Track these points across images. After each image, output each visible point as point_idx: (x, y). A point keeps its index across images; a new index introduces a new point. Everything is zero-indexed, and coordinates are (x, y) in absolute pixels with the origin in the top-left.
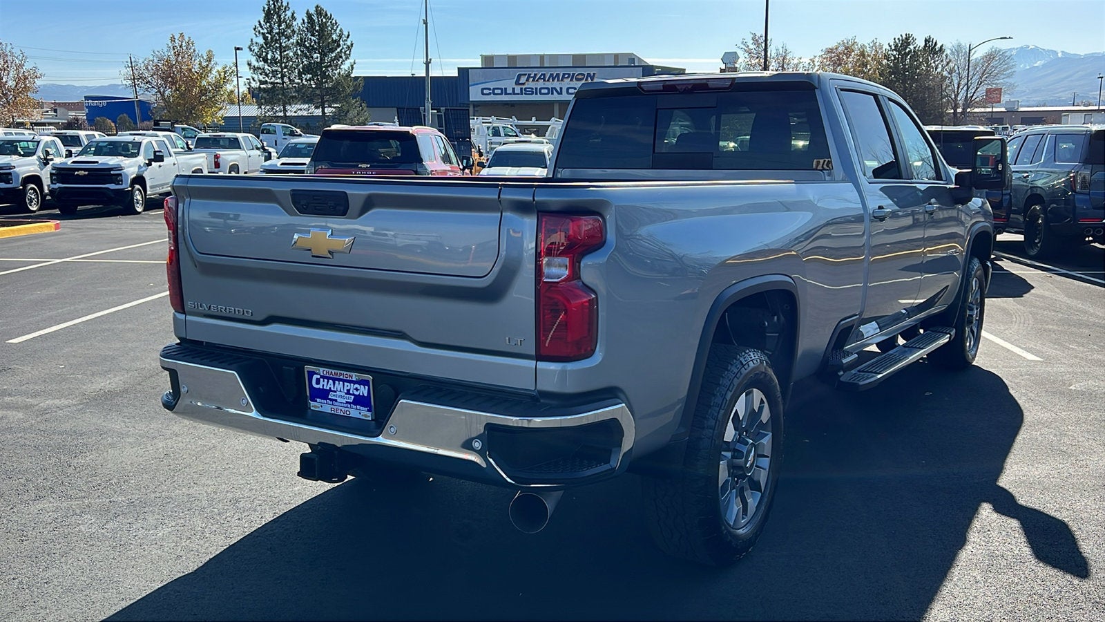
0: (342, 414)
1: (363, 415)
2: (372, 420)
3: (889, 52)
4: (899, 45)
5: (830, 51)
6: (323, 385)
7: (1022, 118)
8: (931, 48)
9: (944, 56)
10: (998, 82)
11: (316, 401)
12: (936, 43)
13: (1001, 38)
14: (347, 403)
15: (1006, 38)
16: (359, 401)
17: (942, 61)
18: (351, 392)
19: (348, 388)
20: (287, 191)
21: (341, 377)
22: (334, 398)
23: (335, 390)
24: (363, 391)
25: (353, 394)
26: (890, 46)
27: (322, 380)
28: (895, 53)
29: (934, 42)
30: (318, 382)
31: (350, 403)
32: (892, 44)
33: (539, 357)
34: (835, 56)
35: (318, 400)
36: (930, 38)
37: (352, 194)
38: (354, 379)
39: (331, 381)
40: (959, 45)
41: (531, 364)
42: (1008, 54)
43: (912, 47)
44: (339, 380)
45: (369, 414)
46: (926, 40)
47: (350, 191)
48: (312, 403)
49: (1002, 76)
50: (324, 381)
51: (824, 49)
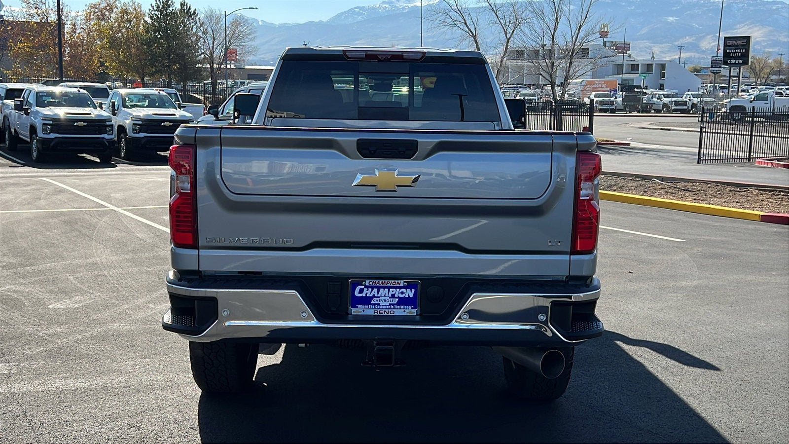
0: (386, 314)
1: (407, 313)
2: (417, 315)
3: (152, 12)
4: (161, 7)
5: (94, 6)
6: (367, 294)
7: (248, 74)
8: (187, 12)
9: (197, 19)
10: (244, 44)
11: (357, 307)
12: (190, 7)
13: (250, 8)
14: (390, 305)
15: (253, 8)
16: (403, 301)
17: (196, 23)
18: (396, 296)
19: (394, 293)
20: (354, 141)
21: (389, 285)
22: (377, 302)
23: (379, 295)
24: (410, 293)
25: (398, 297)
26: (153, 7)
27: (366, 289)
28: (157, 13)
29: (188, 6)
30: (361, 291)
31: (393, 305)
32: (154, 4)
33: (574, 252)
34: (98, 12)
35: (359, 306)
36: (184, 3)
37: (421, 142)
38: (402, 285)
39: (375, 290)
40: (211, 11)
41: (567, 257)
42: (250, 22)
43: (171, 9)
44: (384, 288)
45: (415, 311)
46: (181, 4)
47: (420, 139)
48: (354, 310)
49: (247, 39)
50: (368, 290)
51: (88, 4)
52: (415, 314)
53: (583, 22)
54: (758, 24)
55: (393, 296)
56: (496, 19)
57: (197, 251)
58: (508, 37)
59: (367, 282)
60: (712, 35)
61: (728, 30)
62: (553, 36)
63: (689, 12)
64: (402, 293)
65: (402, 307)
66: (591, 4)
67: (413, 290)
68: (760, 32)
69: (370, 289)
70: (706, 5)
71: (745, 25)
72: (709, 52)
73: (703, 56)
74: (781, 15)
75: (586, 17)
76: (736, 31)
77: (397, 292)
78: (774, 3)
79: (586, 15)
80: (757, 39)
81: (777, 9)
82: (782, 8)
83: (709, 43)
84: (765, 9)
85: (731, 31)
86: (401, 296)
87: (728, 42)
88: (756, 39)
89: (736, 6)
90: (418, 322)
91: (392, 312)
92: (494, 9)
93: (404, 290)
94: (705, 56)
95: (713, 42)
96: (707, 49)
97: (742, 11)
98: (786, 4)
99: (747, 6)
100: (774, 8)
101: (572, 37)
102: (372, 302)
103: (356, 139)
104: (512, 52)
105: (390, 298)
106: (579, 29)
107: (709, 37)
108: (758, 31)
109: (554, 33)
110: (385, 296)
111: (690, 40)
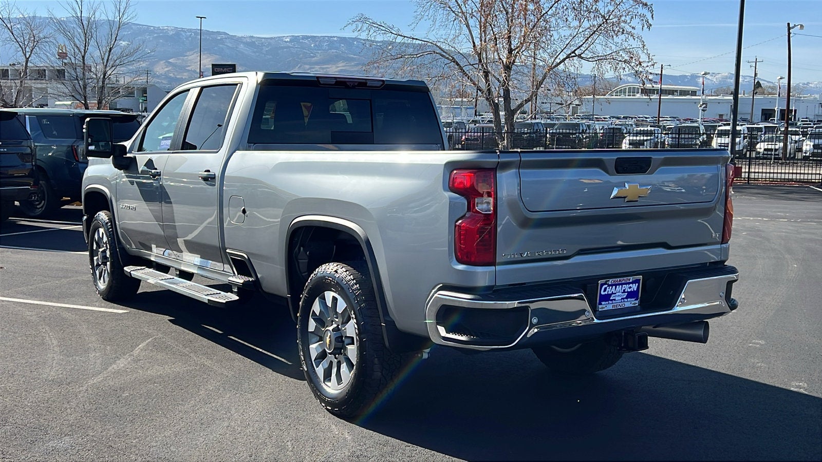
52: (637, 305)
53: (114, 44)
54: (206, 52)
55: (624, 292)
56: (12, 37)
57: (494, 267)
58: (27, 57)
59: (611, 281)
60: (165, 61)
61: (179, 57)
62: (83, 57)
63: (140, 38)
64: (630, 288)
65: (629, 300)
66: (119, 28)
67: (637, 284)
68: (209, 60)
69: (611, 287)
70: (156, 31)
71: (194, 53)
72: (163, 77)
73: (158, 80)
74: (225, 45)
75: (116, 40)
76: (186, 58)
77: (626, 287)
78: (219, 33)
79: (116, 38)
80: (207, 66)
81: (221, 39)
82: (226, 38)
83: (163, 68)
84: (211, 38)
85: (181, 58)
86: (629, 290)
87: (215, 69)
88: (205, 66)
89: (184, 35)
90: (639, 311)
91: (624, 305)
92: (9, 26)
93: (631, 285)
94: (160, 81)
95: (166, 67)
96: (161, 74)
97: (190, 39)
98: (229, 35)
99: (195, 35)
100: (219, 38)
101: (103, 59)
102: (611, 298)
103: (616, 158)
104: (32, 71)
105: (622, 293)
106: (110, 51)
107: (162, 62)
108: (207, 59)
109: (85, 54)
110: (619, 292)
111: (144, 65)
